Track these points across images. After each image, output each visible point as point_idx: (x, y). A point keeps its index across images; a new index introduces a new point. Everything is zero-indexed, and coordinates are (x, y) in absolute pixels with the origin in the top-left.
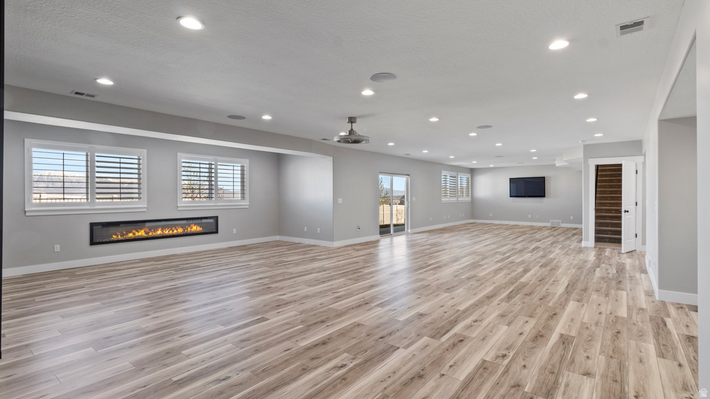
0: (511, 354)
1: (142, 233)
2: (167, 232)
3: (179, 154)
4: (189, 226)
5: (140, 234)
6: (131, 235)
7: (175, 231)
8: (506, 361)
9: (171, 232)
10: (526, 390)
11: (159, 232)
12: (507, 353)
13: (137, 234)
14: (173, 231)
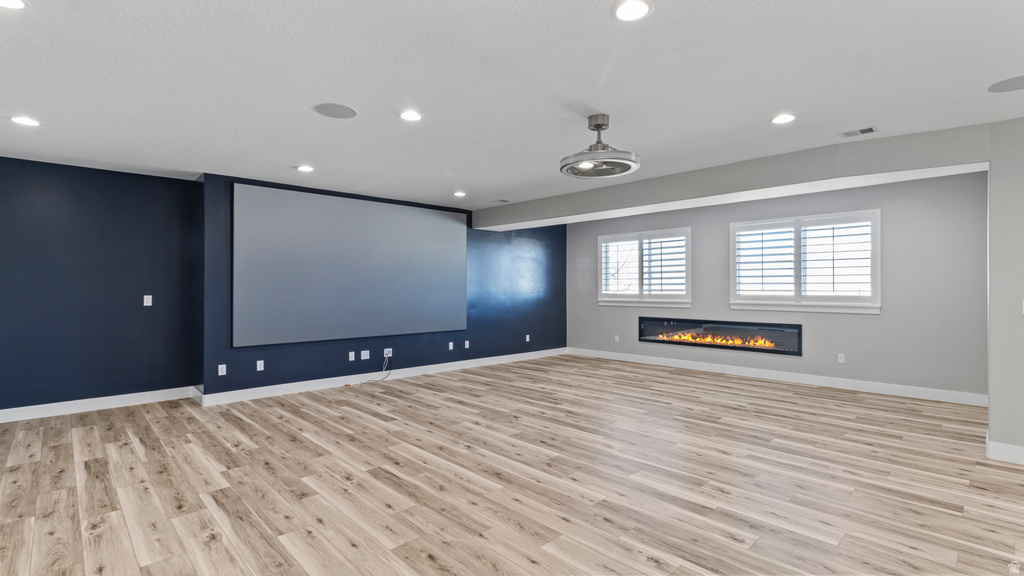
0: (85, 534)
1: (688, 337)
2: (718, 341)
3: (732, 224)
4: (753, 338)
5: (686, 338)
6: (676, 337)
7: (730, 342)
8: (84, 524)
9: (724, 342)
10: (33, 519)
11: (709, 340)
12: (93, 531)
13: (683, 338)
14: (727, 341)
